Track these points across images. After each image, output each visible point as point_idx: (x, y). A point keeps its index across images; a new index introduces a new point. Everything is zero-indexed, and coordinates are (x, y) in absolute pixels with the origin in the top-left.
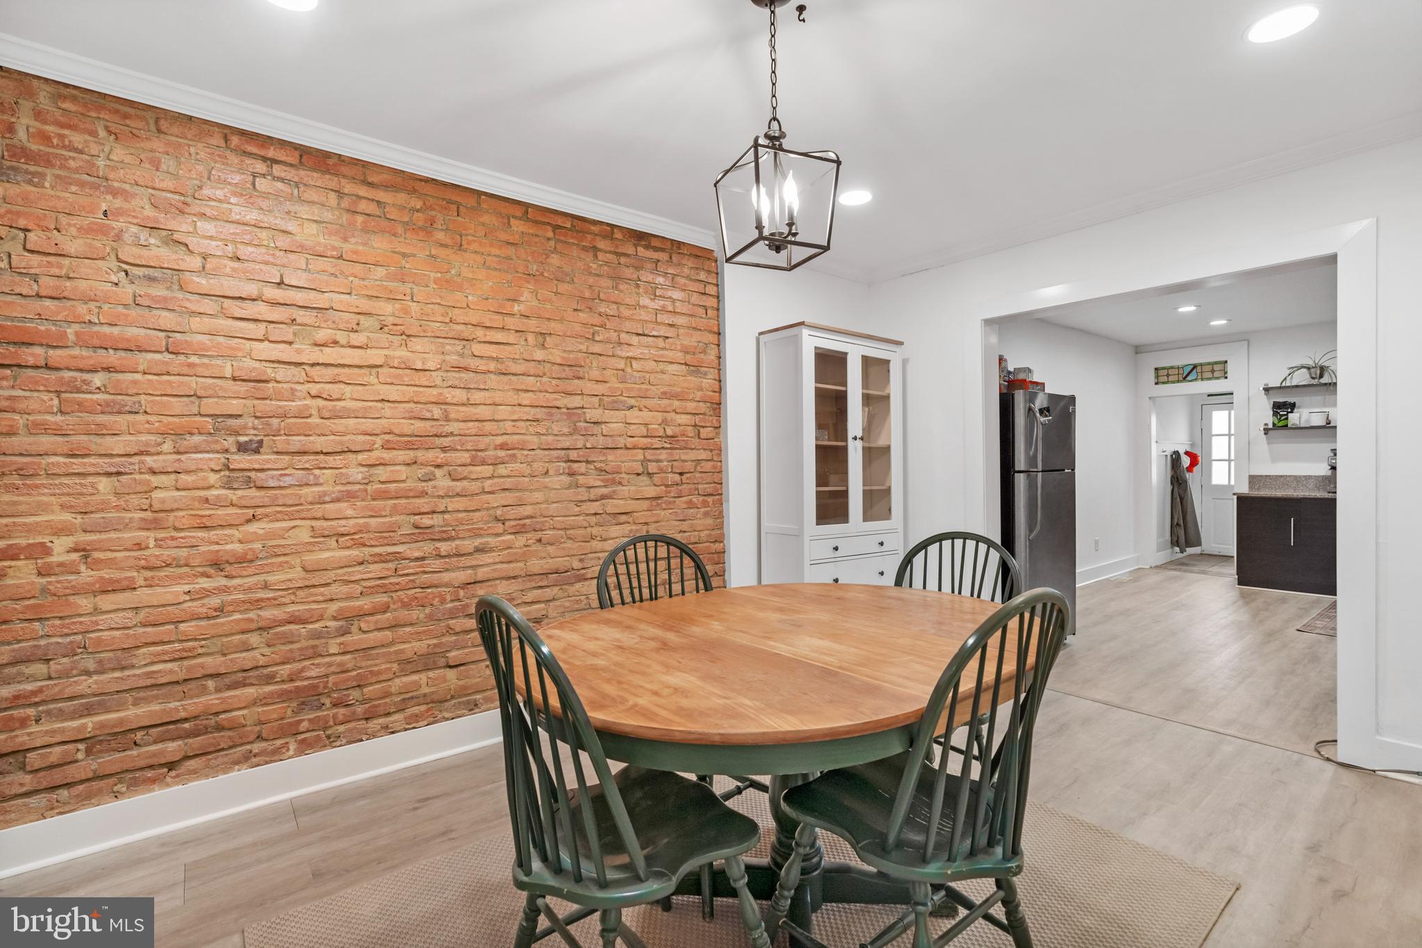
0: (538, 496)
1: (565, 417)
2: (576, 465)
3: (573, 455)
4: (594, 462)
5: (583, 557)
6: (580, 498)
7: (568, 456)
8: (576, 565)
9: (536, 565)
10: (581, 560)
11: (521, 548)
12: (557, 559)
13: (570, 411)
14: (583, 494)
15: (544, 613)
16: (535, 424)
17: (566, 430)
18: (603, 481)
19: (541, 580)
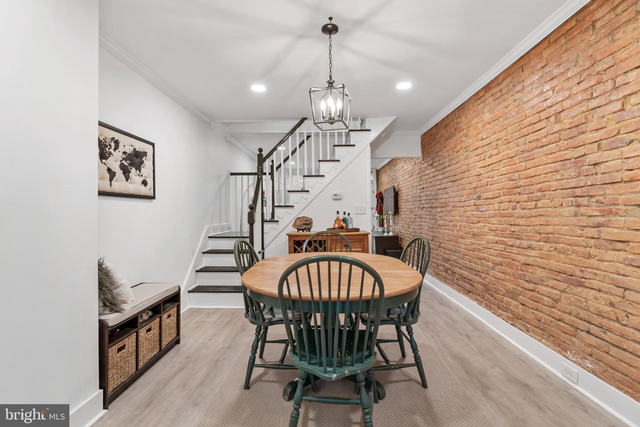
0: (556, 220)
1: (573, 165)
2: (580, 200)
3: (578, 192)
4: (595, 196)
5: (584, 269)
6: (581, 224)
7: (575, 193)
8: (578, 273)
9: (553, 264)
10: (582, 271)
11: (546, 251)
12: (565, 265)
13: (577, 160)
14: (585, 221)
15: (558, 297)
16: (555, 173)
17: (573, 174)
18: (600, 211)
19: (557, 275)
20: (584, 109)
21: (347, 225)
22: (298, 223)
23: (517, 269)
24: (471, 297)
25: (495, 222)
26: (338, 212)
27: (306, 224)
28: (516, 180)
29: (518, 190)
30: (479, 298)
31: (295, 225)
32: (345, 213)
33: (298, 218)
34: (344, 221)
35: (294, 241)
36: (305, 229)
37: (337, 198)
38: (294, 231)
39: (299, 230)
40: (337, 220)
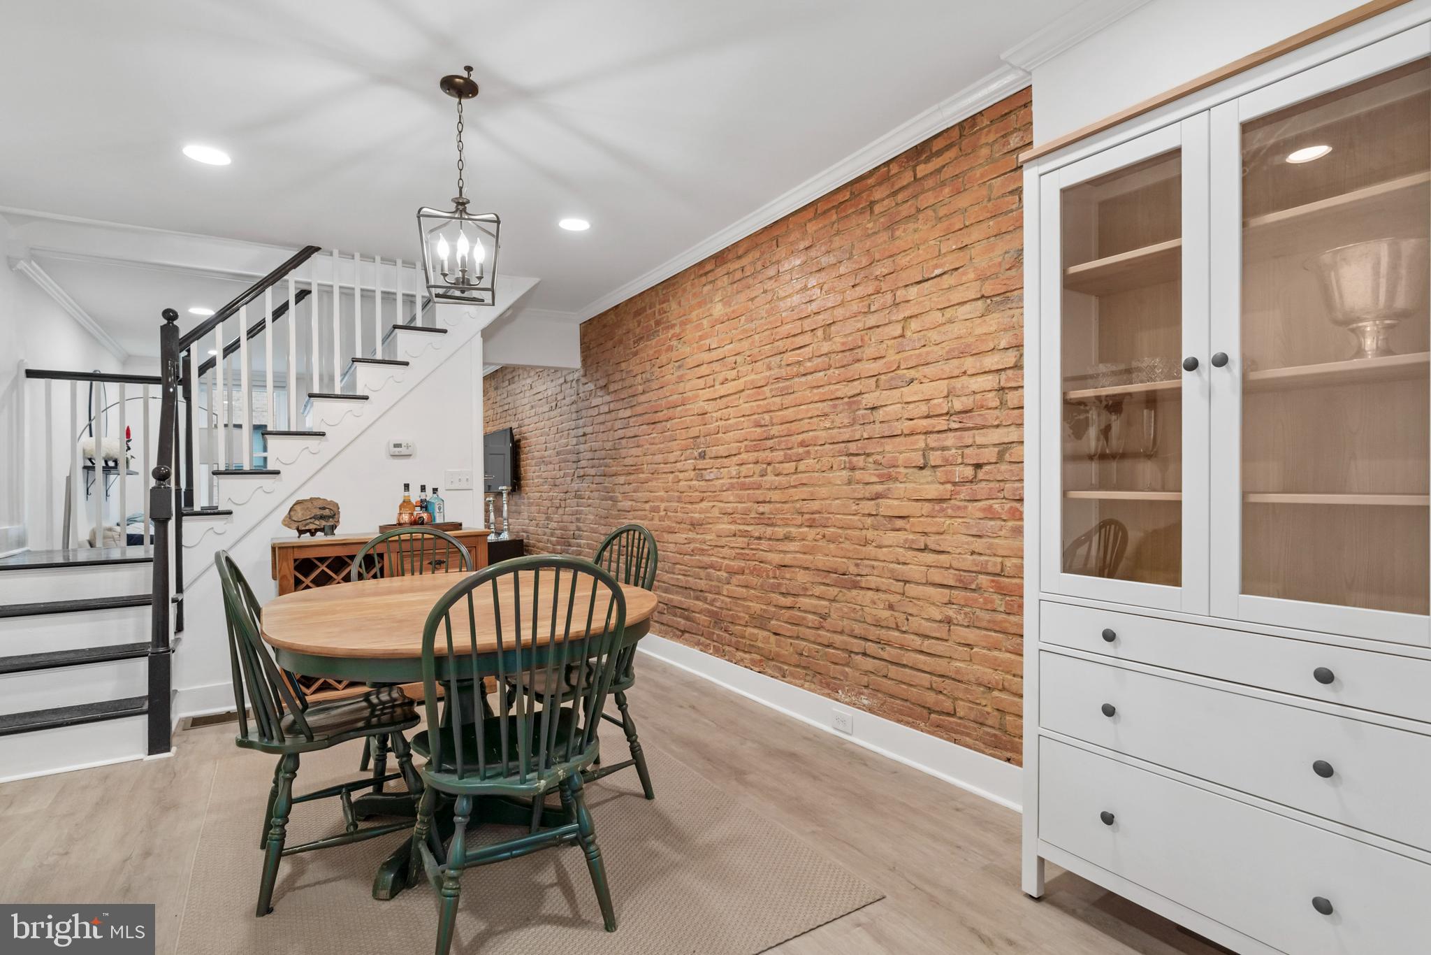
0: (823, 492)
1: (846, 407)
2: (855, 459)
3: (853, 447)
4: (873, 454)
5: (859, 562)
6: (857, 495)
7: (848, 449)
8: (853, 569)
9: (821, 560)
10: (857, 565)
11: (811, 541)
12: (837, 559)
13: (851, 399)
14: (861, 491)
15: (827, 611)
16: (823, 418)
17: (846, 421)
18: (878, 476)
19: (825, 577)
20: (860, 325)
21: (432, 517)
22: (299, 514)
23: (768, 577)
24: (687, 642)
25: (731, 498)
26: (407, 487)
27: (322, 517)
28: (767, 426)
29: (770, 443)
30: (703, 639)
31: (289, 520)
32: (423, 488)
33: (298, 503)
34: (422, 507)
35: (295, 560)
36: (317, 530)
37: (400, 452)
38: (290, 536)
39: (301, 532)
40: (406, 504)
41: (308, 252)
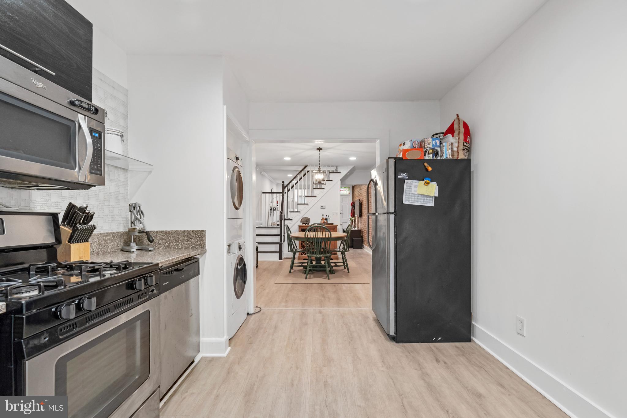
21: (327, 222)
22: (303, 220)
26: (323, 215)
27: (307, 221)
31: (301, 221)
32: (326, 216)
33: (303, 218)
34: (326, 220)
35: (301, 229)
36: (306, 224)
37: (323, 208)
38: (301, 224)
39: (303, 224)
40: (323, 219)
41: (306, 167)
